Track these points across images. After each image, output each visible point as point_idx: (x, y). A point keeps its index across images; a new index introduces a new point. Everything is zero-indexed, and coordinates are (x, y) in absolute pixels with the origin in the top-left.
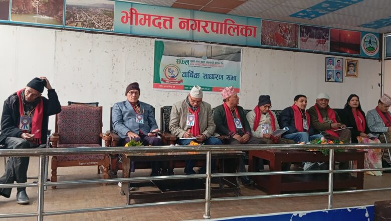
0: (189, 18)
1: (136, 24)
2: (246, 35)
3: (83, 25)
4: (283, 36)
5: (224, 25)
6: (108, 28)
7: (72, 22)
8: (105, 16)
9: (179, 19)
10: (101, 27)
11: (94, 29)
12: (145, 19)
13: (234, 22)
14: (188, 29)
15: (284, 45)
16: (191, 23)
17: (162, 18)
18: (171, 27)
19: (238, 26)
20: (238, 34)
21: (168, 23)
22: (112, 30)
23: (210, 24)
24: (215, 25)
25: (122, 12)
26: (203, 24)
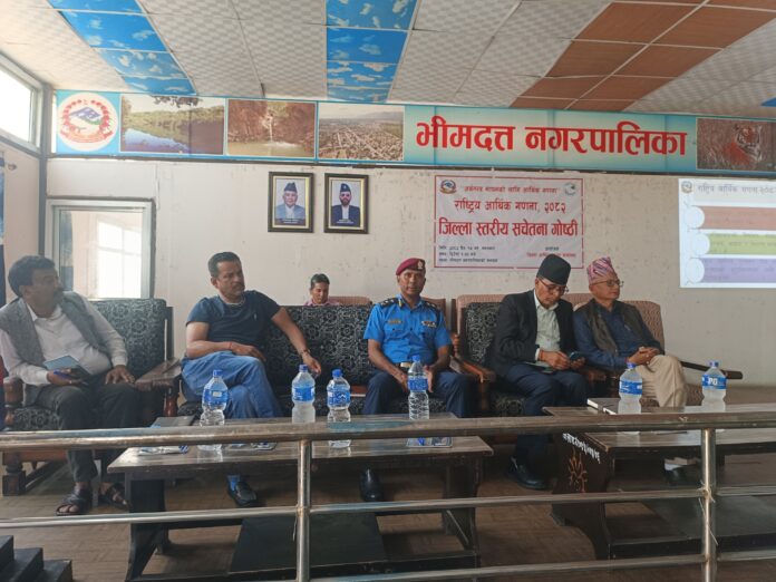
0: (546, 126)
1: (445, 145)
2: (664, 151)
3: (349, 154)
4: (745, 149)
5: (616, 135)
6: (393, 157)
7: (330, 151)
8: (388, 134)
9: (527, 128)
10: (381, 155)
11: (368, 159)
12: (461, 135)
13: (636, 127)
14: (543, 148)
15: (749, 166)
16: (549, 135)
17: (493, 131)
18: (510, 146)
19: (647, 134)
20: (647, 151)
21: (504, 140)
22: (399, 159)
23: (587, 135)
24: (598, 136)
25: (419, 125)
26: (573, 135)
